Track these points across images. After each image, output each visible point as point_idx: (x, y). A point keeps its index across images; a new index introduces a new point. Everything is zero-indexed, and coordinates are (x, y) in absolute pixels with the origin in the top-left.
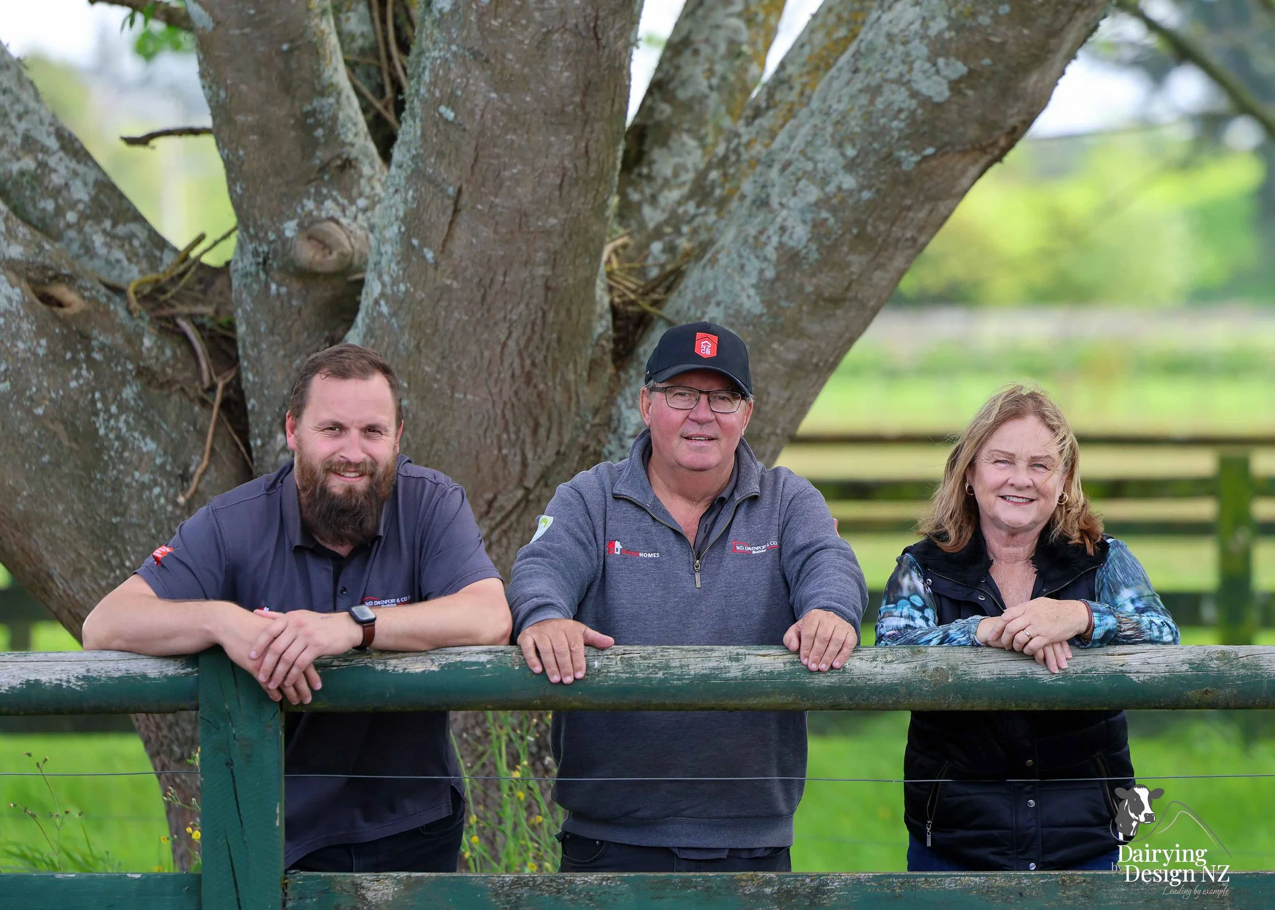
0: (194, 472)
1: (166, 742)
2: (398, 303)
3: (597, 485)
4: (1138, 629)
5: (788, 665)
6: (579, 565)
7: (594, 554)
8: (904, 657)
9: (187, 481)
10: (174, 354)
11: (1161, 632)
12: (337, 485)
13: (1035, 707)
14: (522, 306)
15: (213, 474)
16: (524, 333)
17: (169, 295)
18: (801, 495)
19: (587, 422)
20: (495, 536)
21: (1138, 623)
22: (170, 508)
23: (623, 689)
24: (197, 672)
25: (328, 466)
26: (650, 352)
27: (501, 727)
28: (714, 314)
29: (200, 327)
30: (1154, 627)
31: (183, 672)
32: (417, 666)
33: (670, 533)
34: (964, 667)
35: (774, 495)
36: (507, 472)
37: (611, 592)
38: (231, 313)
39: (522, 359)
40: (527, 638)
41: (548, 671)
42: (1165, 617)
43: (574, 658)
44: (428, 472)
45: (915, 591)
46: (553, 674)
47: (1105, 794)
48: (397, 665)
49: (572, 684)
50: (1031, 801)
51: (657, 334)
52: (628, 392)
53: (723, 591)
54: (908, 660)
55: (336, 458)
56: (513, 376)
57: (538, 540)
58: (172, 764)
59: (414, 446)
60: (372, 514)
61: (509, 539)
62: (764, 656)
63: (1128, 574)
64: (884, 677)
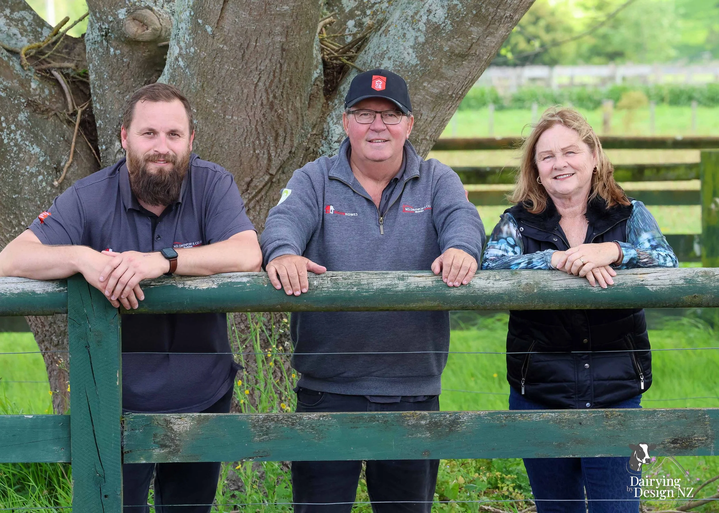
0: (64, 166)
1: (47, 333)
2: (190, 60)
3: (319, 170)
4: (650, 258)
5: (434, 282)
6: (307, 219)
7: (317, 213)
8: (506, 277)
9: (59, 171)
10: (50, 92)
11: (665, 260)
12: (153, 168)
13: (588, 307)
14: (267, 61)
15: (75, 167)
16: (268, 77)
17: (47, 56)
18: (445, 176)
19: (309, 133)
20: (252, 205)
21: (650, 254)
22: (49, 189)
23: (331, 299)
24: (67, 289)
25: (147, 158)
26: (348, 89)
27: (257, 323)
28: (387, 65)
29: (66, 76)
30: (661, 257)
31: (57, 290)
32: (203, 285)
33: (365, 200)
34: (543, 283)
35: (428, 176)
36: (259, 165)
37: (328, 237)
38: (85, 67)
39: (268, 94)
40: (272, 267)
41: (285, 288)
42: (669, 252)
43: (301, 280)
44: (210, 165)
45: (511, 235)
46: (288, 289)
47: (633, 360)
48: (192, 284)
49: (300, 296)
50: (586, 365)
51: (351, 77)
52: (334, 114)
53: (397, 236)
54: (509, 278)
55: (152, 153)
56: (262, 104)
57: (282, 204)
58: (52, 347)
59: (201, 149)
60: (175, 186)
61: (260, 206)
62: (419, 277)
63: (646, 223)
64: (494, 289)
